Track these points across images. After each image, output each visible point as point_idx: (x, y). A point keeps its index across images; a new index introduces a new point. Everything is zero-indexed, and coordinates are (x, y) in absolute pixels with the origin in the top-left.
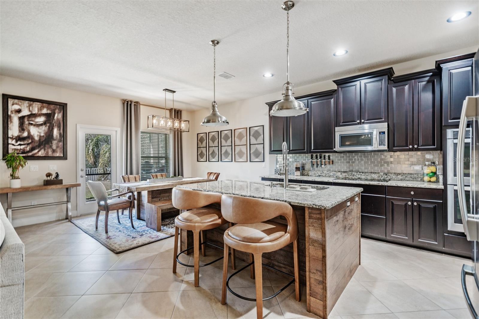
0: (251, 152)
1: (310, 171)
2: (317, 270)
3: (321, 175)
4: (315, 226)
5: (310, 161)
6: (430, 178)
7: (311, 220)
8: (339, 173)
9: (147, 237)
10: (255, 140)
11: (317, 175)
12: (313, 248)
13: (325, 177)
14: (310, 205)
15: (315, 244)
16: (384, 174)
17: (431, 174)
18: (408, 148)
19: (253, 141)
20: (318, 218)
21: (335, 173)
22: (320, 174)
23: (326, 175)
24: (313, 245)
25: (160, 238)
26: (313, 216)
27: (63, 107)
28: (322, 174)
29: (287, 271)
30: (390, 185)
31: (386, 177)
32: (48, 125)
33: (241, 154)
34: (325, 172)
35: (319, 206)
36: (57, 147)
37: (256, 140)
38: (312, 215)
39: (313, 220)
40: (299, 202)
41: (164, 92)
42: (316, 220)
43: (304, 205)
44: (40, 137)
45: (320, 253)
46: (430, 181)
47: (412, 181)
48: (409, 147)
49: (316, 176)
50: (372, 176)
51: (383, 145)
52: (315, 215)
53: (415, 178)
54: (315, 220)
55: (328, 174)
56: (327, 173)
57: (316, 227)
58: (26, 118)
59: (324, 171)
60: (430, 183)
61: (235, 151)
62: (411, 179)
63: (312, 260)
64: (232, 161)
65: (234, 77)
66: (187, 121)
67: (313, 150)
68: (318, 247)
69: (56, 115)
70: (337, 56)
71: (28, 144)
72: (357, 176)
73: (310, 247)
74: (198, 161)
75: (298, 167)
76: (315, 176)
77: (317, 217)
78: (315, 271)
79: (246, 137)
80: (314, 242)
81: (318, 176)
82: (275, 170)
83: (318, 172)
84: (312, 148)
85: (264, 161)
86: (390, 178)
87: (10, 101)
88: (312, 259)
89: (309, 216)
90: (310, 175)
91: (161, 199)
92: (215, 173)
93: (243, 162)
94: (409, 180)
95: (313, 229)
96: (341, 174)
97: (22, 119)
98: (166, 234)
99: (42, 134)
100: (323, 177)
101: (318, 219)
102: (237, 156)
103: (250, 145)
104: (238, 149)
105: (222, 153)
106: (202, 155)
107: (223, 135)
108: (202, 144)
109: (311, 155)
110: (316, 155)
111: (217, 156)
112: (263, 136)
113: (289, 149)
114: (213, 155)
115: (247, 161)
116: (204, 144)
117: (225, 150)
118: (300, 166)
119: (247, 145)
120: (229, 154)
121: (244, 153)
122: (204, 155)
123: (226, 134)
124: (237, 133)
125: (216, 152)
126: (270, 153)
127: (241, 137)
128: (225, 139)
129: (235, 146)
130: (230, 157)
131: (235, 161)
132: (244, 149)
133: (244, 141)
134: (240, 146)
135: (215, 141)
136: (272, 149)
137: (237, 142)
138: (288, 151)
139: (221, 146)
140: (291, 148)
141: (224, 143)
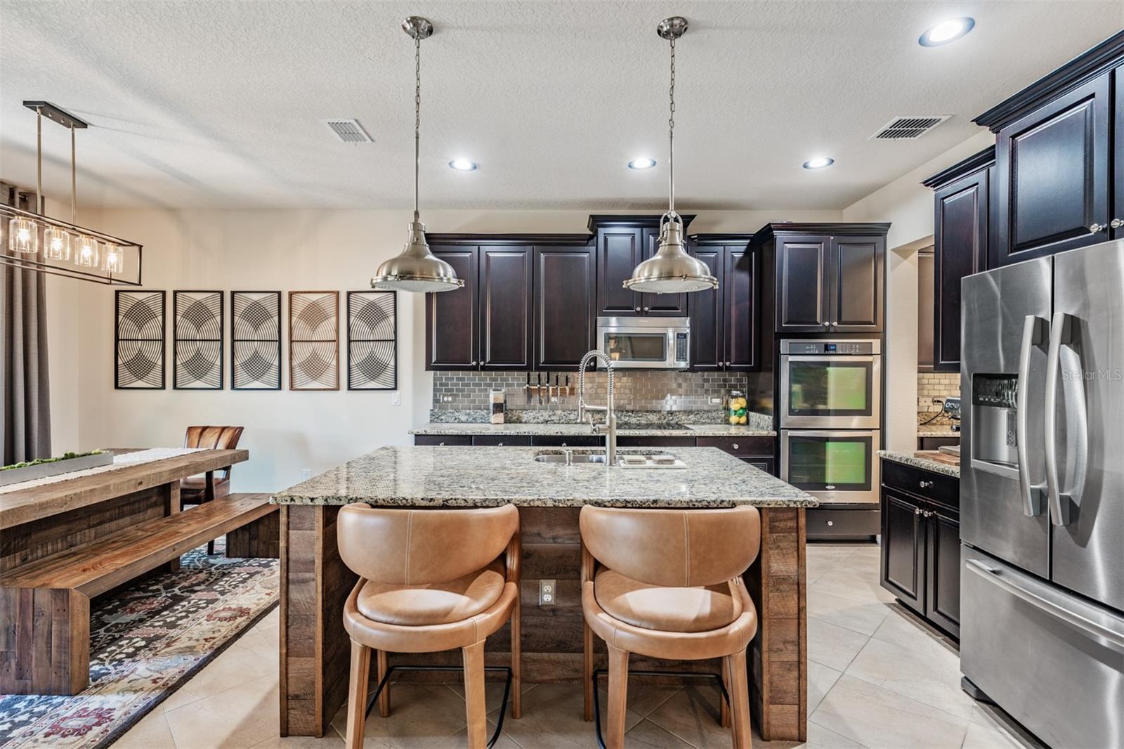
0: (352, 363)
1: (525, 412)
2: (785, 642)
3: (549, 419)
4: (783, 547)
5: (525, 387)
6: (740, 417)
7: (774, 535)
9: (40, 736)
10: (367, 329)
11: (541, 419)
12: (778, 596)
13: (559, 423)
14: (781, 503)
15: (781, 587)
16: (668, 414)
17: (741, 411)
18: (716, 366)
19: (361, 331)
20: (790, 528)
22: (547, 418)
23: (560, 420)
24: (777, 590)
25: (119, 717)
26: (778, 527)
28: (553, 418)
29: (649, 667)
30: (705, 435)
31: (671, 418)
33: (314, 368)
34: (559, 412)
35: (802, 502)
37: (372, 328)
38: (775, 524)
39: (777, 535)
40: (755, 501)
42: (785, 534)
43: (769, 504)
45: (794, 602)
46: (738, 424)
47: (709, 424)
48: (718, 365)
49: (539, 423)
50: (649, 418)
51: (683, 358)
52: (782, 523)
53: (714, 419)
54: (782, 534)
55: (564, 417)
56: (562, 415)
57: (786, 549)
59: (557, 410)
60: (738, 426)
61: (291, 359)
62: (708, 421)
63: (774, 622)
64: (280, 388)
65: (369, 141)
66: (133, 244)
67: (543, 363)
68: (788, 591)
70: (634, 169)
72: (623, 418)
73: (771, 595)
74: (117, 387)
75: (499, 402)
76: (535, 423)
77: (788, 527)
78: (781, 646)
79: (334, 319)
80: (780, 583)
81: (542, 423)
82: (432, 410)
83: (544, 414)
84: (542, 359)
85: (395, 389)
86: (677, 420)
88: (775, 620)
89: (770, 528)
90: (524, 421)
91: (32, 553)
92: (223, 429)
93: (324, 390)
94: (704, 423)
95: (778, 554)
98: (135, 691)
100: (555, 423)
101: (790, 530)
102: (299, 373)
103: (349, 341)
104: (302, 352)
105: (236, 363)
106: (140, 367)
107: (241, 306)
108: (140, 328)
109: (529, 375)
110: (539, 375)
111: (216, 370)
112: (392, 319)
113: (484, 359)
114: (198, 367)
115: (338, 389)
116: (153, 329)
117: (250, 354)
118: (502, 402)
119: (337, 341)
120: (268, 366)
121: (327, 366)
122: (151, 366)
123: (256, 303)
124: (300, 304)
125: (211, 359)
126: (429, 367)
127: (314, 315)
128: (248, 320)
129: (291, 341)
130: (272, 375)
131: (292, 388)
132: (327, 352)
133: (326, 329)
134: (313, 344)
135: (205, 321)
136: (434, 359)
137: (301, 331)
138: (482, 363)
139: (233, 341)
140: (488, 359)
141: (244, 330)
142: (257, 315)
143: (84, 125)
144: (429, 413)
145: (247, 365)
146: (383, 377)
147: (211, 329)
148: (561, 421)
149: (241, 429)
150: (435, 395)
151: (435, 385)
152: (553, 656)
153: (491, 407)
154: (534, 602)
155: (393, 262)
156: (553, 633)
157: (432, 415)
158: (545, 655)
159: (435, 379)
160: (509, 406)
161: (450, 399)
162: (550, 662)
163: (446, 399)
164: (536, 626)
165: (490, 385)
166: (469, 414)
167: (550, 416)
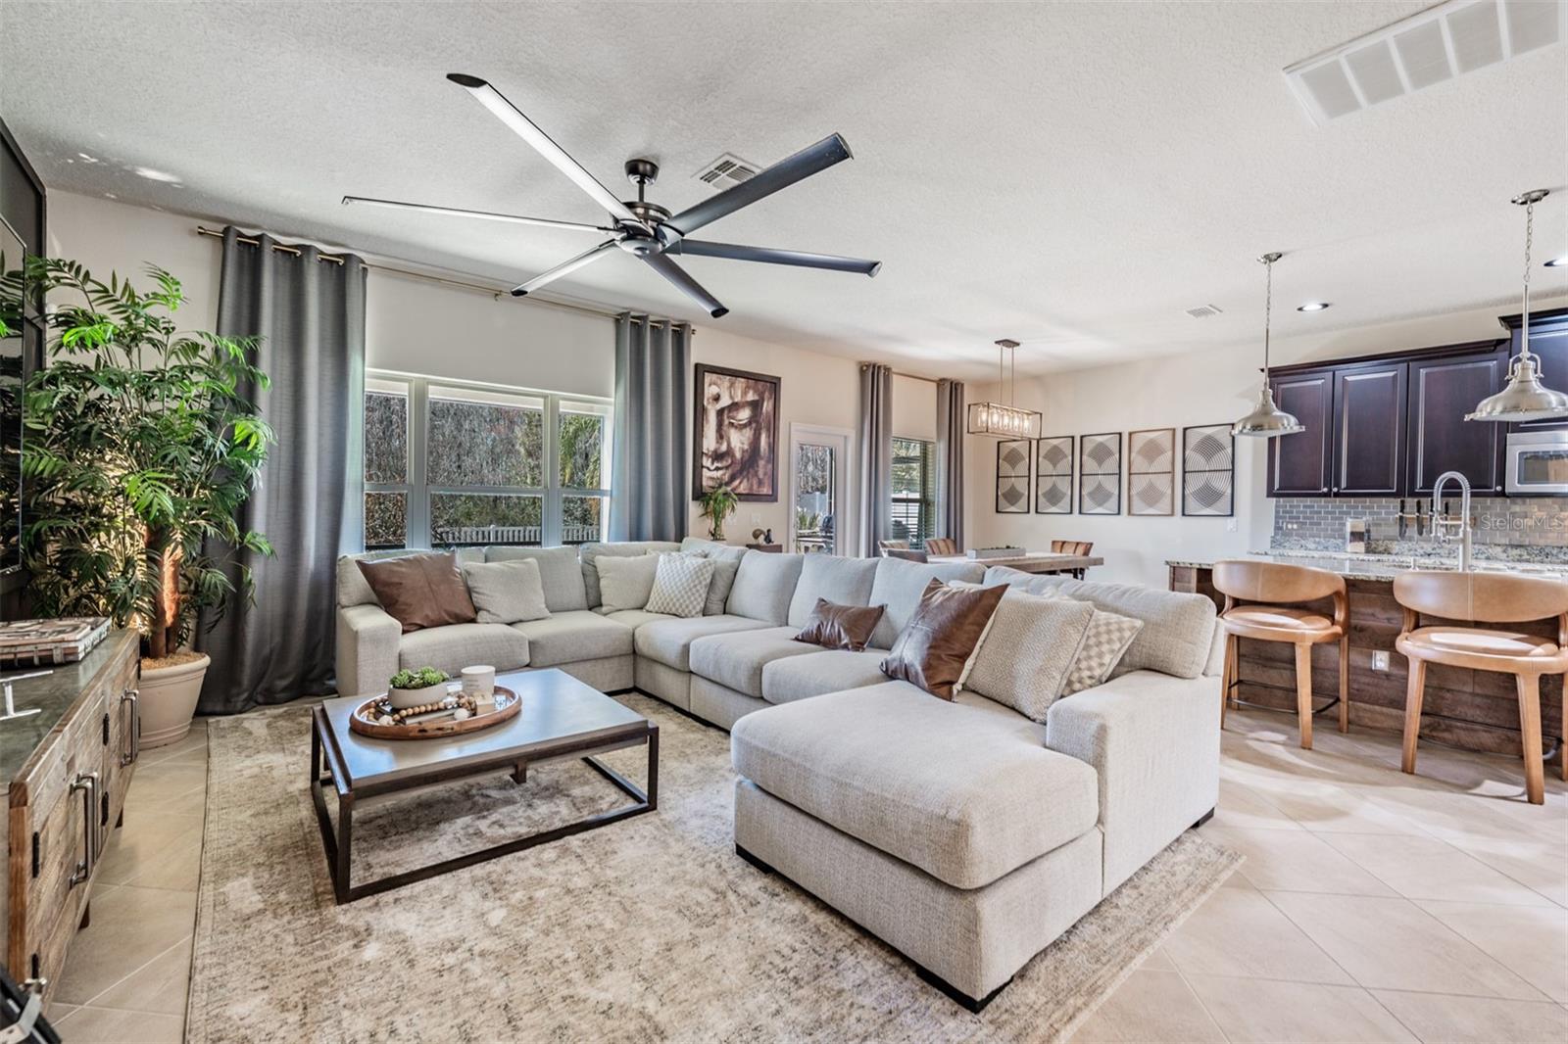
0: (1187, 492)
1: (1396, 543)
5: (1399, 516)
8: (1499, 549)
11: (1421, 551)
19: (1196, 463)
21: (1483, 548)
22: (1429, 551)
27: (774, 384)
28: (1438, 551)
32: (754, 425)
33: (1151, 496)
36: (765, 474)
37: (1207, 459)
41: (999, 347)
44: (743, 451)
49: (1417, 556)
58: (726, 412)
61: (1129, 489)
64: (1119, 514)
65: (1218, 313)
66: (1037, 413)
67: (1420, 489)
69: (765, 404)
71: (727, 468)
74: (997, 511)
75: (1357, 530)
76: (1412, 555)
79: (1170, 453)
81: (1422, 556)
82: (1273, 535)
83: (1425, 546)
84: (1419, 484)
85: (1232, 515)
87: (708, 378)
90: (1394, 552)
92: (1078, 544)
93: (1160, 515)
96: (1504, 551)
97: (720, 413)
99: (746, 447)
100: (1442, 557)
102: (1136, 501)
103: (1184, 472)
104: (1140, 483)
105: (1083, 493)
106: (1012, 496)
107: (1088, 446)
108: (1013, 467)
109: (1403, 502)
110: (1419, 503)
111: (1067, 499)
112: (1229, 450)
113: (1338, 484)
114: (1053, 496)
115: (1172, 514)
116: (1022, 469)
117: (1095, 486)
118: (1363, 530)
119: (1172, 472)
120: (1109, 495)
121: (1162, 494)
122: (1020, 495)
123: (1101, 444)
124: (1139, 441)
125: (1064, 491)
126: (1271, 494)
127: (1152, 451)
128: (1094, 458)
129: (1130, 474)
130: (1113, 503)
131: (1130, 513)
132: (1162, 483)
133: (1163, 462)
134: (1150, 475)
135: (1060, 460)
136: (1277, 486)
137: (1140, 464)
138: (1335, 490)
139: (1081, 475)
140: (1344, 484)
141: (1090, 465)
142: (1101, 454)
143: (1018, 344)
144: (1269, 539)
145: (1092, 494)
146: (1219, 504)
147: (1064, 466)
149: (1091, 544)
150: (1277, 523)
151: (1277, 512)
152: (1385, 710)
153: (1348, 536)
154: (1367, 666)
155: (1247, 419)
156: (1385, 692)
157: (1273, 542)
158: (1377, 708)
159: (1277, 506)
160: (1373, 535)
161: (1295, 526)
162: (1382, 714)
163: (1290, 526)
164: (1368, 684)
165: (1348, 513)
166: (1319, 543)
167: (1434, 549)
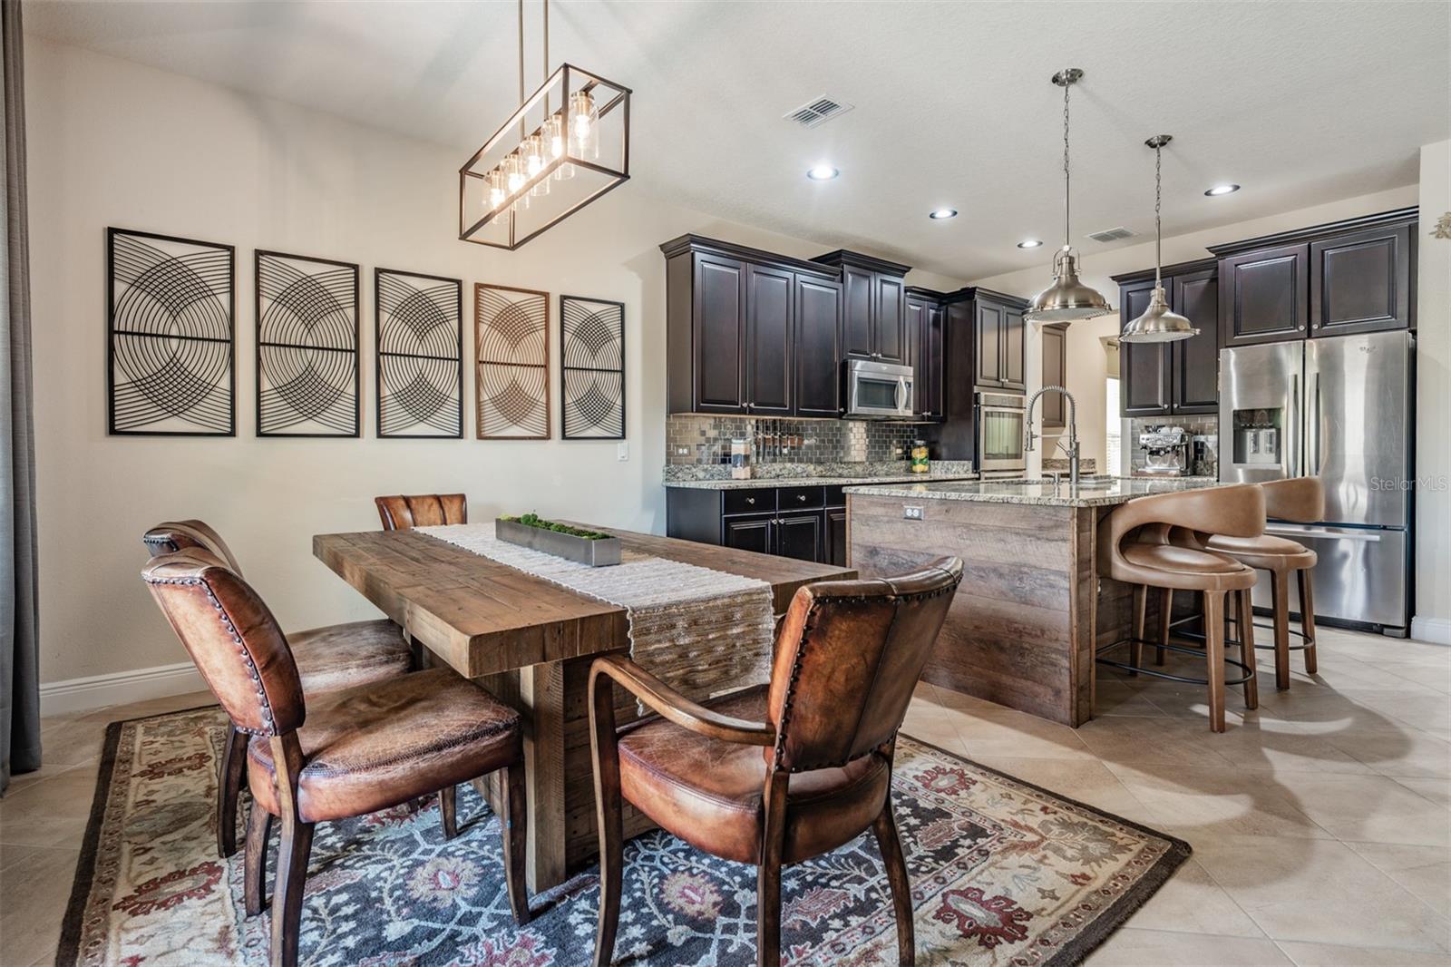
0: (568, 400)
1: (759, 466)
5: (760, 436)
6: (924, 466)
10: (586, 351)
11: (773, 473)
13: (788, 477)
19: (578, 355)
22: (779, 472)
23: (789, 473)
28: (783, 472)
33: (515, 405)
34: (788, 465)
37: (594, 354)
46: (923, 472)
49: (769, 478)
51: (909, 407)
55: (793, 471)
61: (478, 390)
64: (461, 436)
67: (802, 408)
74: (113, 431)
76: (765, 478)
79: (542, 333)
81: (772, 478)
82: (667, 466)
83: (779, 467)
84: (802, 403)
85: (623, 437)
90: (758, 476)
92: (439, 499)
93: (530, 438)
100: (784, 478)
102: (490, 414)
103: (564, 369)
104: (496, 380)
105: (385, 393)
107: (393, 295)
111: (346, 403)
112: (619, 342)
114: (309, 395)
115: (548, 437)
119: (546, 366)
120: (441, 400)
121: (533, 404)
123: (419, 295)
124: (493, 304)
125: (336, 382)
126: (698, 407)
128: (406, 321)
129: (478, 362)
130: (448, 414)
131: (480, 435)
132: (531, 381)
134: (514, 368)
135: (324, 314)
137: (495, 347)
138: (752, 405)
139: (379, 354)
142: (422, 315)
145: (404, 397)
146: (607, 421)
148: (791, 475)
150: (668, 447)
151: (668, 433)
157: (668, 472)
161: (686, 451)
163: (680, 451)
166: (705, 470)
